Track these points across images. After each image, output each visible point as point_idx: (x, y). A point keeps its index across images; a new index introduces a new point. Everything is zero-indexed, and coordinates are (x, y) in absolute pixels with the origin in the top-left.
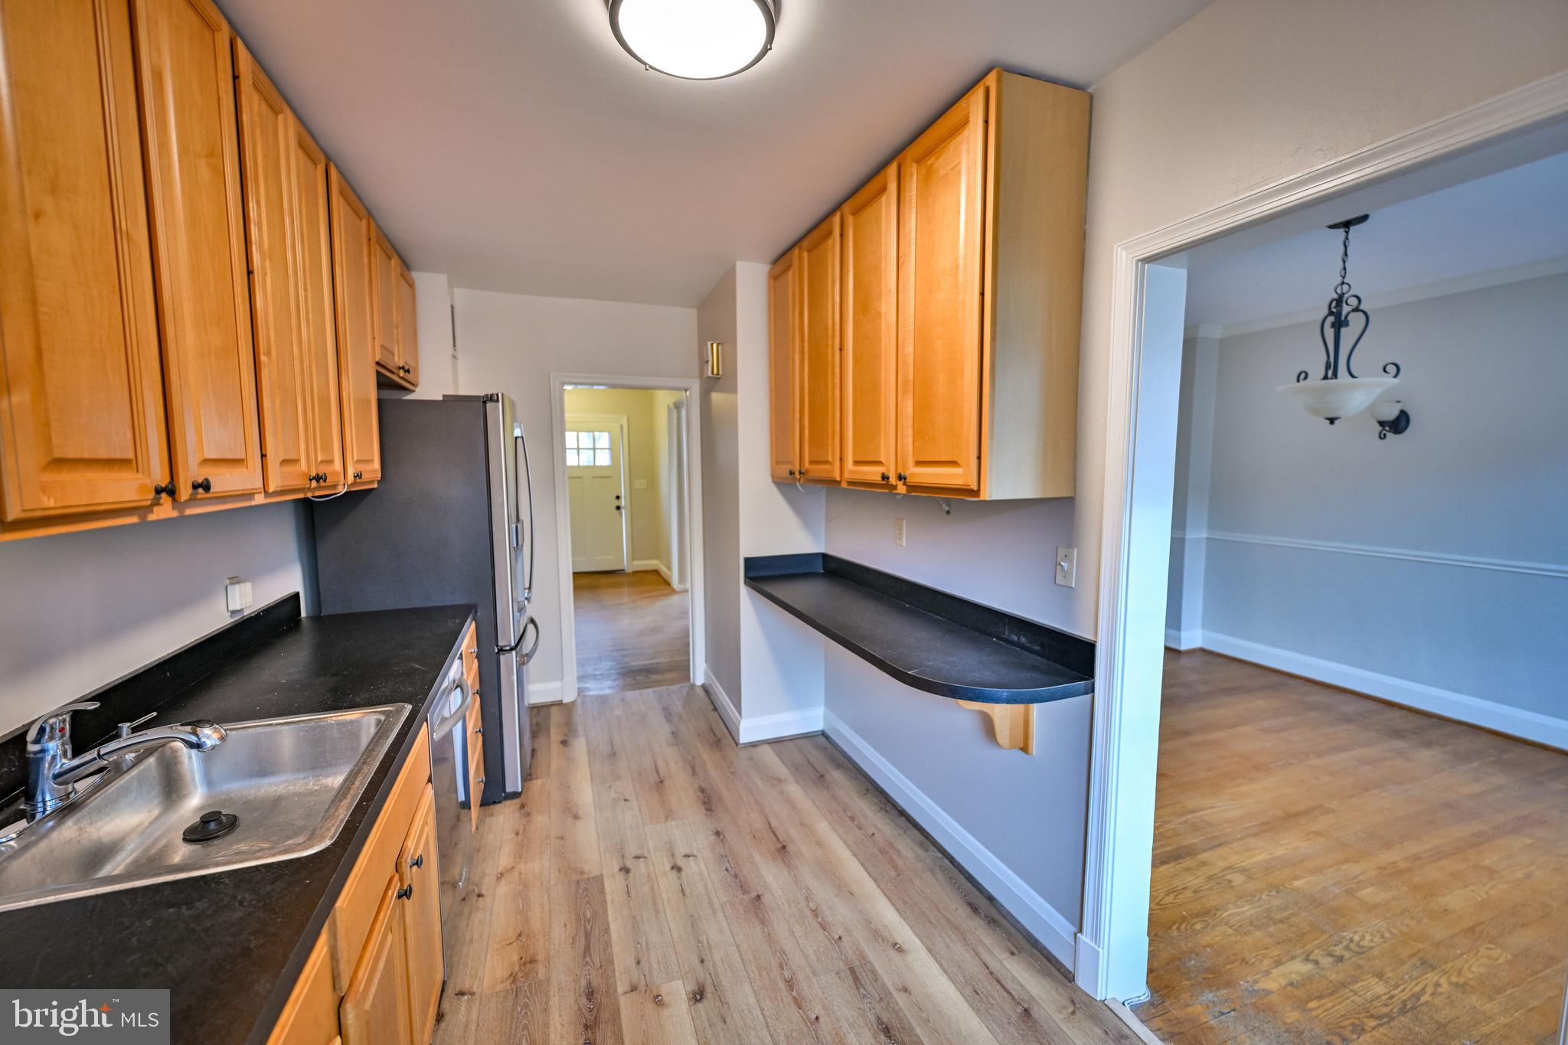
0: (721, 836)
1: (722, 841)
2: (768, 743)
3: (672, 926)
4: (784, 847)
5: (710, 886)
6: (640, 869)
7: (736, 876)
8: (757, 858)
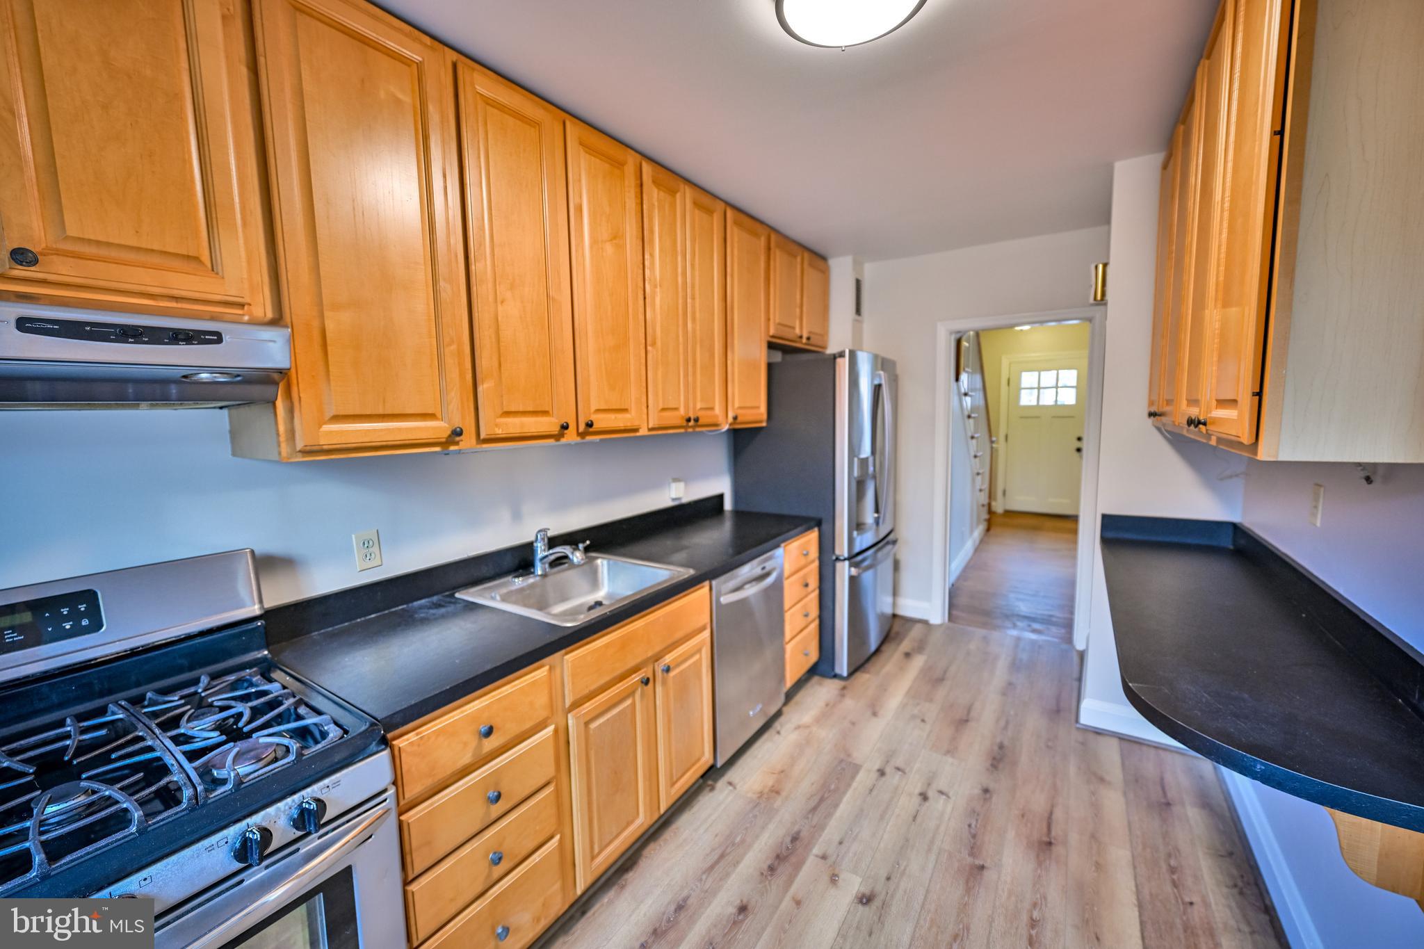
0: (988, 796)
1: (985, 800)
2: (1120, 738)
3: (886, 836)
4: (1050, 844)
5: (942, 828)
6: (893, 779)
7: (974, 836)
8: (1011, 834)
